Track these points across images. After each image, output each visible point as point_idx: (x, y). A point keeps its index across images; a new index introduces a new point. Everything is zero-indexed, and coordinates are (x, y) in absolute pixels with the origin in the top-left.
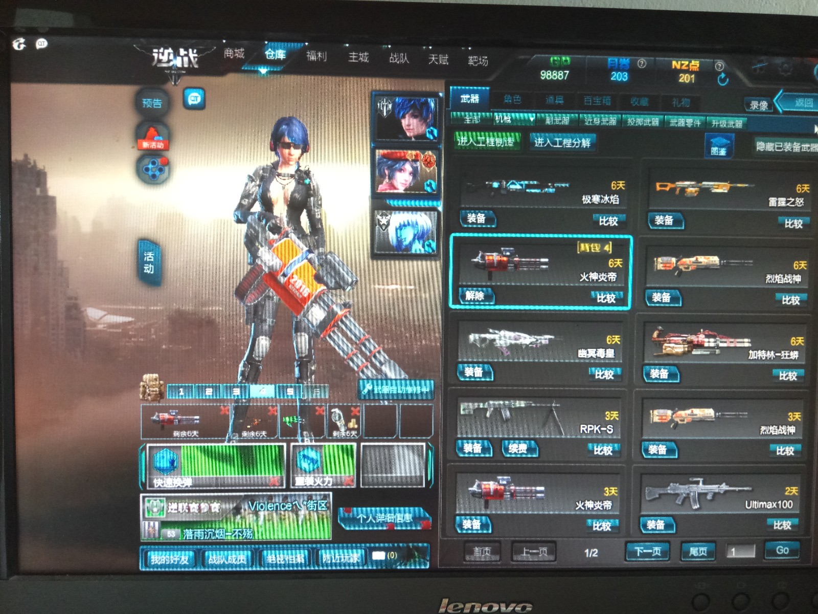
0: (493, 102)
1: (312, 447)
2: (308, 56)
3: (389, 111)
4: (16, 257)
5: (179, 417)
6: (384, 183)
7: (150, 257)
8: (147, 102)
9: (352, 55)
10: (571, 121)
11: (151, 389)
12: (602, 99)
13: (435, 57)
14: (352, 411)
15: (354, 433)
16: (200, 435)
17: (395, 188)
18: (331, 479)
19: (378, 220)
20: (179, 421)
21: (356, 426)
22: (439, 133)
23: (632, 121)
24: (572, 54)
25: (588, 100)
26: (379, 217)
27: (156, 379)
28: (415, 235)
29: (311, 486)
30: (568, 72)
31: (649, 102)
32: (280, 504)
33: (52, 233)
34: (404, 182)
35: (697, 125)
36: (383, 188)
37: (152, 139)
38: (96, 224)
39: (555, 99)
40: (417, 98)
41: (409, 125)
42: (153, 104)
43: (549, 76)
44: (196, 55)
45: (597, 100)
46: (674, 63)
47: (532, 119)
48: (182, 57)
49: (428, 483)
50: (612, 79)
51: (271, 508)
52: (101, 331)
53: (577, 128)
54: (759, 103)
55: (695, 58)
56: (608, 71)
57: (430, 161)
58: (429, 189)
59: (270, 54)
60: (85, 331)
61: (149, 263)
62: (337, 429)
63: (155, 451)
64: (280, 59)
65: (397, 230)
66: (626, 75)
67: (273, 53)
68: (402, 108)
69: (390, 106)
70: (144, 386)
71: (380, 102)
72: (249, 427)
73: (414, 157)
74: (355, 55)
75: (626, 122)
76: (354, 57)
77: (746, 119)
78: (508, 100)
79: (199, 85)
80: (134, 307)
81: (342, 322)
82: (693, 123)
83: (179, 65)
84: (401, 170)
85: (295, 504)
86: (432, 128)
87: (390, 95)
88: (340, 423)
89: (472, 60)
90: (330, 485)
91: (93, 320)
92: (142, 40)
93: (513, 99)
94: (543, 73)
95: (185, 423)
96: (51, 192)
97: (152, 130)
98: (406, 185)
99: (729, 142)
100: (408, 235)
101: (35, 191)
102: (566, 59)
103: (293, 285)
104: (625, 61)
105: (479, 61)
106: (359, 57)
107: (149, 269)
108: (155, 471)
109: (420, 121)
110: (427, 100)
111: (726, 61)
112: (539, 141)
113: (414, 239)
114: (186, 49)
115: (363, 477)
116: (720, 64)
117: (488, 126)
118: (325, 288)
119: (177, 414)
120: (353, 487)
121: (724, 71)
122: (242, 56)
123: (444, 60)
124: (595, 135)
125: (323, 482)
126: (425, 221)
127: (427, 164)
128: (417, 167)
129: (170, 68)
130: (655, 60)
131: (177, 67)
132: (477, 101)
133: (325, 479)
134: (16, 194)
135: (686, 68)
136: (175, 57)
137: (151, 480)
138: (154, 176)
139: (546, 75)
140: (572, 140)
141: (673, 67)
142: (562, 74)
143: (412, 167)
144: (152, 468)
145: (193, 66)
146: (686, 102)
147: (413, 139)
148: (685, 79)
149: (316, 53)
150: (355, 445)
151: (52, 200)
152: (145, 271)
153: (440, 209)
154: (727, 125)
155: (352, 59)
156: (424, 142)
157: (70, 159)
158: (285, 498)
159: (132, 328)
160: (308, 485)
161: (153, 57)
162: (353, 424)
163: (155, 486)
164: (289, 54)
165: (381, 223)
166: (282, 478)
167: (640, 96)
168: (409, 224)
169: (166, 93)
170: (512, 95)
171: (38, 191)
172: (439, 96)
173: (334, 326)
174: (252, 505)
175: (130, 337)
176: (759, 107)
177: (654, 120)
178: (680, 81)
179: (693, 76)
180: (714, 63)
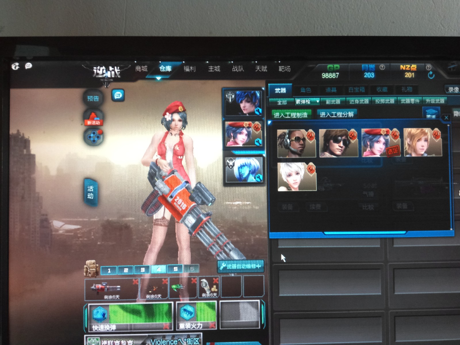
0: (295, 92)
1: (189, 304)
2: (185, 69)
3: (233, 99)
4: (11, 191)
5: (108, 287)
6: (231, 141)
7: (91, 189)
8: (90, 98)
9: (210, 68)
10: (341, 102)
11: (92, 270)
12: (359, 89)
13: (259, 67)
14: (213, 281)
15: (215, 294)
16: (120, 298)
17: (237, 144)
18: (202, 325)
19: (228, 163)
20: (108, 289)
21: (216, 290)
22: (263, 111)
23: (378, 101)
24: (340, 63)
25: (351, 89)
26: (228, 161)
27: (94, 264)
28: (250, 171)
29: (189, 329)
30: (338, 73)
31: (388, 89)
32: (170, 341)
33: (33, 176)
34: (242, 140)
35: (417, 102)
36: (230, 144)
37: (93, 119)
38: (59, 170)
39: (331, 90)
40: (250, 91)
41: (244, 107)
42: (93, 99)
43: (327, 76)
44: (119, 70)
45: (357, 89)
46: (402, 66)
47: (318, 101)
48: (111, 71)
49: (262, 326)
50: (365, 77)
51: (164, 343)
52: (61, 235)
53: (344, 106)
54: (454, 88)
55: (414, 63)
56: (362, 72)
57: (258, 127)
58: (257, 144)
59: (162, 68)
60: (52, 235)
61: (90, 192)
62: (205, 292)
63: (93, 308)
64: (168, 71)
65: (239, 168)
66: (373, 74)
67: (164, 68)
68: (240, 98)
69: (233, 96)
70: (87, 268)
71: (227, 94)
72: (150, 292)
73: (248, 125)
74: (212, 68)
75: (375, 101)
76: (211, 69)
77: (446, 98)
78: (303, 90)
79: (121, 88)
80: (81, 220)
81: (206, 225)
82: (415, 101)
83: (109, 76)
84: (240, 133)
85: (180, 341)
86: (259, 108)
87: (233, 90)
88: (207, 289)
89: (281, 69)
90: (201, 328)
91: (56, 228)
92: (87, 62)
93: (306, 90)
94: (323, 75)
95: (111, 290)
96: (32, 152)
97: (93, 114)
98: (243, 141)
99: (437, 112)
100: (245, 172)
101: (23, 151)
102: (337, 66)
103: (177, 203)
104: (372, 66)
105: (285, 69)
106: (214, 68)
107: (90, 196)
108: (93, 321)
109: (251, 104)
110: (255, 92)
111: (432, 64)
112: (323, 114)
113: (249, 174)
114: (113, 67)
115: (221, 323)
116: (429, 66)
117: (292, 106)
118: (196, 204)
119: (107, 285)
120: (215, 329)
121: (431, 70)
122: (146, 70)
123: (264, 69)
124: (356, 110)
125: (197, 326)
126: (255, 163)
127: (256, 129)
128: (250, 131)
129: (104, 78)
130: (390, 65)
131: (108, 77)
132: (285, 92)
133: (198, 324)
134: (12, 153)
135: (409, 69)
136: (107, 71)
137: (91, 326)
138: (94, 141)
139: (325, 76)
140: (343, 113)
141: (401, 69)
142: (334, 75)
143: (247, 131)
144: (91, 318)
145: (117, 76)
146: (410, 89)
147: (247, 115)
148: (408, 75)
149: (189, 67)
150: (216, 302)
151: (34, 156)
152: (88, 198)
153: (265, 155)
154: (435, 102)
155: (210, 70)
156: (254, 117)
157: (44, 132)
158: (173, 336)
159: (80, 232)
160: (187, 328)
161: (94, 72)
162: (214, 289)
163: (94, 330)
164: (173, 69)
165: (230, 165)
166: (171, 324)
167: (383, 86)
168: (246, 165)
169: (101, 92)
170: (305, 87)
171: (25, 151)
172: (262, 90)
173: (201, 227)
174: (153, 342)
175: (79, 238)
176: (454, 90)
177: (392, 100)
178: (406, 76)
179: (413, 74)
180: (425, 66)
